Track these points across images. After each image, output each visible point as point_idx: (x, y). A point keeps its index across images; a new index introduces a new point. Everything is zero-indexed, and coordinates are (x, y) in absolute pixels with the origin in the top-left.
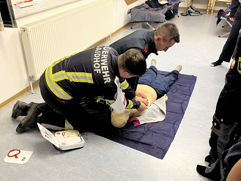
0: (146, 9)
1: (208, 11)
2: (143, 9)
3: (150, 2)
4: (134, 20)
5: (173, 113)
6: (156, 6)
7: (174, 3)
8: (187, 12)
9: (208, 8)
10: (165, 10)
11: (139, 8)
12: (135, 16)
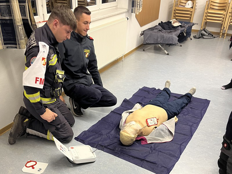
0: (159, 30)
1: (221, 34)
2: (156, 31)
3: (164, 24)
4: (147, 42)
5: (182, 134)
6: (169, 28)
7: (187, 26)
8: (200, 35)
9: (222, 31)
10: (178, 32)
11: (152, 30)
12: (148, 37)
